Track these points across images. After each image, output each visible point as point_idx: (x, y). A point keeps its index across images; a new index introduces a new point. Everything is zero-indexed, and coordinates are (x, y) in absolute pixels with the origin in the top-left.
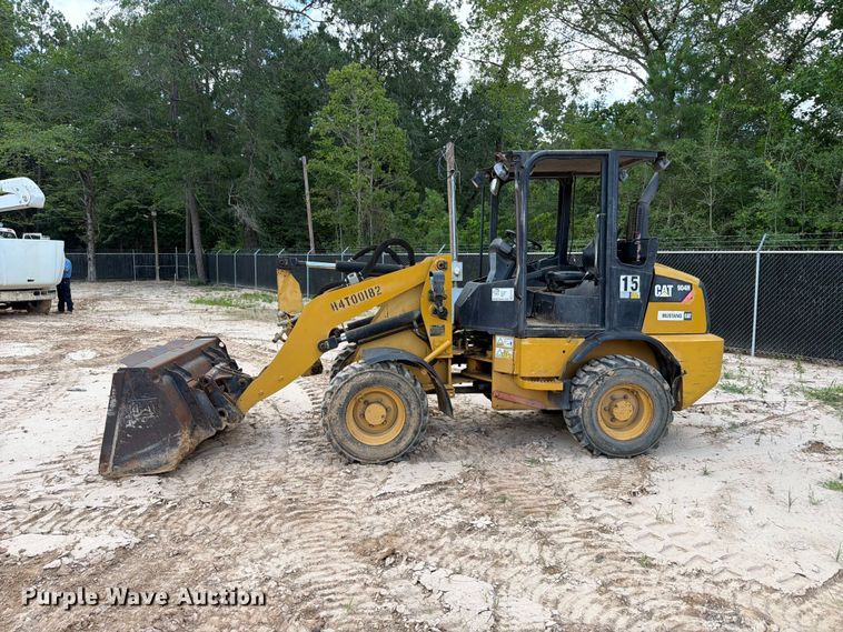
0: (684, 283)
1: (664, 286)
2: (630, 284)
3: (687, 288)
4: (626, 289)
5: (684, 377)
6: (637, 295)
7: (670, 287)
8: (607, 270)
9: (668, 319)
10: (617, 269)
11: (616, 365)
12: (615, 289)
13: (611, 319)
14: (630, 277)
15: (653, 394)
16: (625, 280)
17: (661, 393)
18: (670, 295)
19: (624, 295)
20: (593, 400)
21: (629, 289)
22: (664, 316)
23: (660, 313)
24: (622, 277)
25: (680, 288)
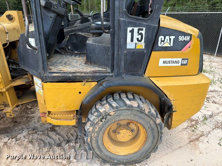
0: (185, 34)
1: (167, 37)
2: (136, 36)
3: (188, 38)
4: (132, 40)
5: (174, 113)
6: (142, 45)
7: (172, 38)
8: (116, 22)
9: (168, 65)
10: (124, 21)
11: (117, 107)
12: (122, 40)
13: (119, 66)
14: (136, 29)
15: (146, 127)
16: (132, 32)
17: (153, 126)
18: (172, 44)
19: (130, 45)
20: (98, 133)
21: (135, 40)
22: (164, 62)
23: (161, 60)
24: (129, 29)
25: (181, 38)
